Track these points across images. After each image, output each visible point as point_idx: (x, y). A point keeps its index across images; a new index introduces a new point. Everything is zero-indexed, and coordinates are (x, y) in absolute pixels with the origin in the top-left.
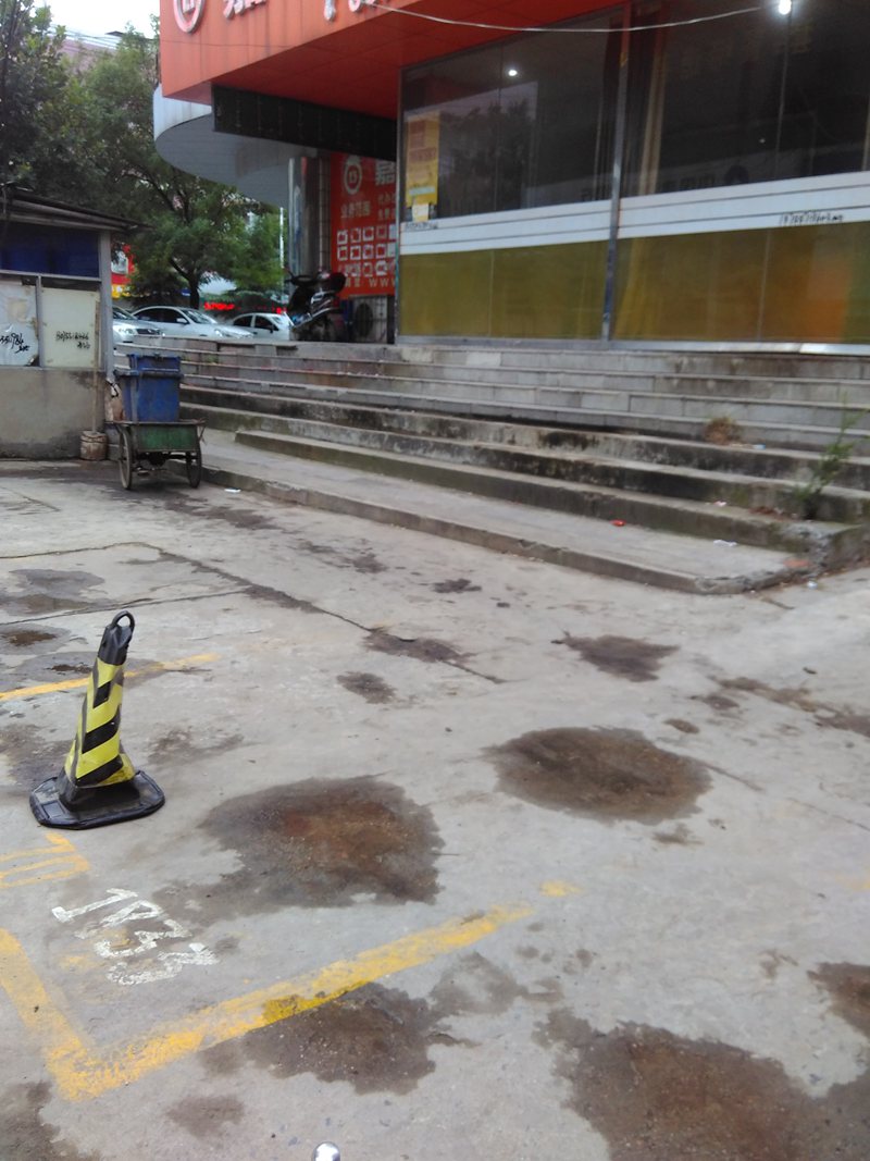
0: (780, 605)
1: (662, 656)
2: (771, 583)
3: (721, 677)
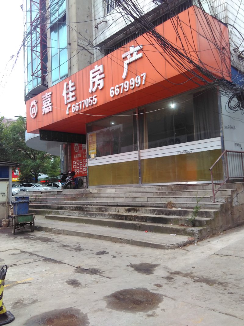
0: (187, 250)
1: (155, 267)
2: (185, 245)
3: (170, 272)
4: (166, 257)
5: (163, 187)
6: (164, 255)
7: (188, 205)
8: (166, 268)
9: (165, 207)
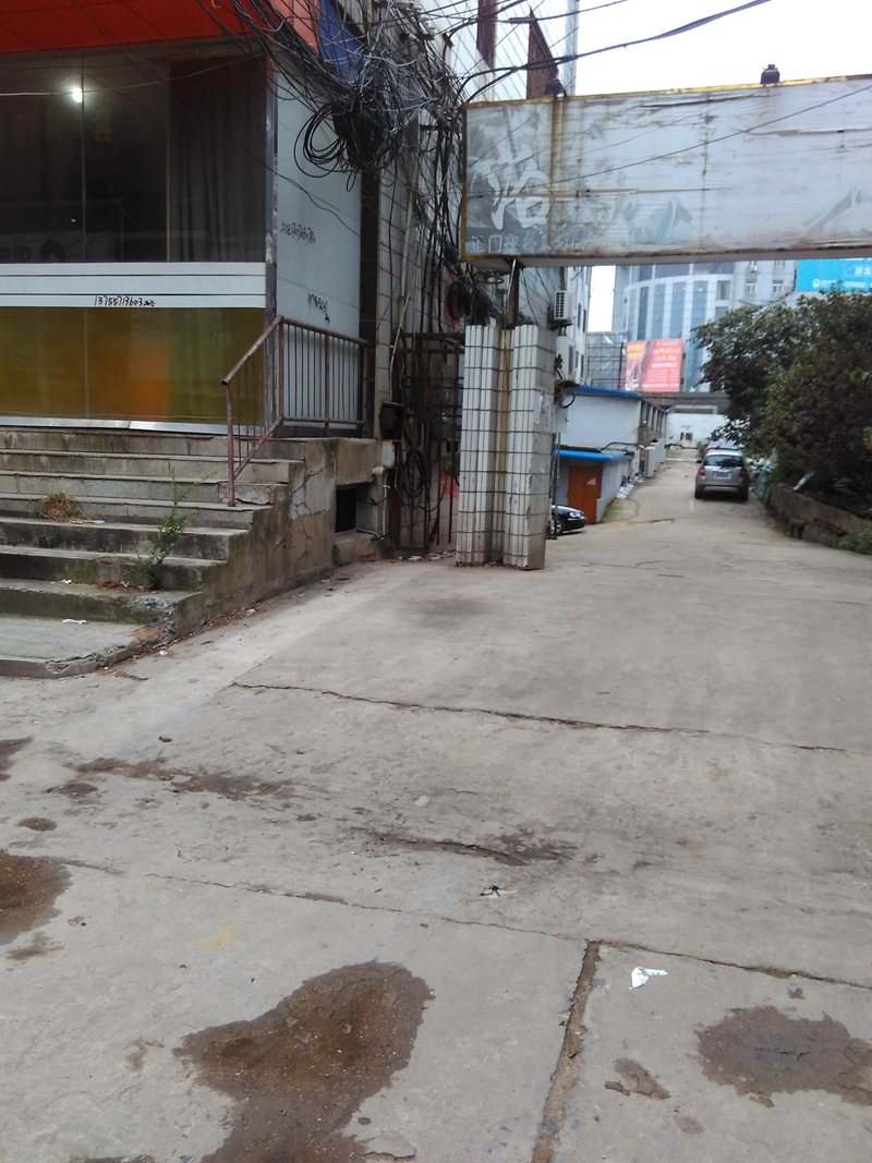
0: (134, 678)
1: (13, 751)
2: (124, 656)
3: (78, 763)
4: (51, 707)
5: (24, 435)
6: (44, 699)
7: (133, 511)
8: (56, 750)
9: (36, 516)
